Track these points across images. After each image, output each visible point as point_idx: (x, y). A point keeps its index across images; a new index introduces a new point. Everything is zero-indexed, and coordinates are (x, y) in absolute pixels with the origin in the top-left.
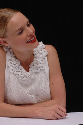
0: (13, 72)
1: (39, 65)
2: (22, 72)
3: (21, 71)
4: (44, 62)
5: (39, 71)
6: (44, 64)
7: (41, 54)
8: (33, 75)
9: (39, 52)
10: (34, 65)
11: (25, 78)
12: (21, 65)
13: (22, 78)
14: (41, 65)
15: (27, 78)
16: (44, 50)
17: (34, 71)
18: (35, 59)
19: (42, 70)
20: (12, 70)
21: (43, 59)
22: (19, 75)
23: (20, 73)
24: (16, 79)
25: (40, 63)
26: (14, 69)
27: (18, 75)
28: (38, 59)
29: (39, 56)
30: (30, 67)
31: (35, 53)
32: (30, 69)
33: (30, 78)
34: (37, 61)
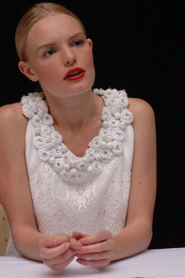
1: (109, 144)
2: (66, 158)
3: (64, 156)
4: (122, 137)
5: (109, 157)
6: (122, 141)
7: (119, 119)
8: (94, 164)
9: (113, 116)
10: (100, 142)
11: (74, 171)
13: (68, 171)
14: (115, 144)
15: (78, 170)
16: (125, 111)
17: (97, 155)
18: (102, 131)
19: (117, 155)
21: (120, 131)
22: (61, 165)
23: (61, 161)
24: (54, 174)
25: (114, 140)
27: (58, 164)
28: (109, 131)
29: (113, 125)
30: (89, 147)
31: (104, 117)
32: (87, 151)
33: (86, 171)
34: (106, 134)
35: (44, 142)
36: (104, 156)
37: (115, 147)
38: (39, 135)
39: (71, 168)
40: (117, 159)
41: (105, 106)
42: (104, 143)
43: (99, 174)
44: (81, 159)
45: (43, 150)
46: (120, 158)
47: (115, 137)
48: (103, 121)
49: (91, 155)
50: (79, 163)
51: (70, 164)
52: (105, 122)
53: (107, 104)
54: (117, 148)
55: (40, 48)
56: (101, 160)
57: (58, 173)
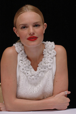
0: (23, 71)
3: (30, 70)
4: (52, 62)
5: (46, 70)
6: (52, 63)
7: (51, 54)
8: (41, 73)
9: (48, 52)
17: (42, 70)
18: (43, 59)
19: (50, 69)
20: (23, 69)
21: (51, 59)
23: (29, 72)
25: (48, 63)
26: (24, 69)
27: (28, 74)
29: (48, 56)
30: (38, 66)
31: (44, 53)
32: (38, 68)
33: (38, 76)
34: (45, 60)
35: (24, 64)
36: (45, 70)
37: (49, 66)
38: (22, 60)
39: (32, 76)
40: (50, 71)
41: (45, 48)
43: (43, 77)
44: (36, 72)
45: (22, 67)
47: (49, 61)
48: (44, 55)
53: (46, 47)
54: (50, 66)
57: (27, 77)
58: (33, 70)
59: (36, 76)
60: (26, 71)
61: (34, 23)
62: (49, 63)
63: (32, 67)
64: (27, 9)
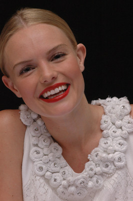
0: (41, 173)
1: (111, 155)
2: (64, 173)
3: (62, 171)
4: (124, 148)
5: (111, 171)
6: (125, 152)
7: (121, 128)
8: (95, 179)
9: (114, 124)
10: (100, 154)
11: (72, 189)
12: (62, 158)
13: (65, 188)
14: (117, 155)
15: (77, 187)
16: (127, 118)
17: (98, 169)
18: (102, 142)
19: (120, 168)
20: (41, 168)
21: (122, 141)
22: (58, 181)
23: (58, 176)
24: (50, 191)
25: (115, 151)
26: (44, 167)
27: (55, 180)
28: (109, 141)
29: (114, 134)
30: (88, 160)
31: (103, 126)
32: (87, 164)
33: (86, 187)
34: (107, 145)
35: (41, 154)
36: (106, 170)
37: (117, 159)
38: (37, 145)
39: (69, 186)
40: (119, 172)
41: (105, 114)
42: (104, 155)
43: (100, 190)
44: (80, 176)
45: (39, 164)
46: (123, 171)
47: (117, 147)
48: (102, 131)
49: (92, 170)
50: (78, 179)
51: (68, 182)
52: (105, 132)
53: (106, 111)
54: (120, 159)
55: (16, 65)
56: (102, 174)
57: (54, 189)
58: (69, 169)
59: (80, 186)
60: (48, 174)
61: (50, 52)
62: (117, 153)
63: (65, 161)
64: (22, 21)
